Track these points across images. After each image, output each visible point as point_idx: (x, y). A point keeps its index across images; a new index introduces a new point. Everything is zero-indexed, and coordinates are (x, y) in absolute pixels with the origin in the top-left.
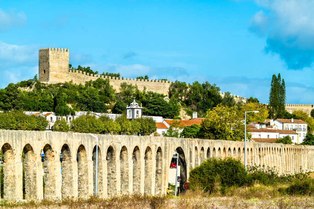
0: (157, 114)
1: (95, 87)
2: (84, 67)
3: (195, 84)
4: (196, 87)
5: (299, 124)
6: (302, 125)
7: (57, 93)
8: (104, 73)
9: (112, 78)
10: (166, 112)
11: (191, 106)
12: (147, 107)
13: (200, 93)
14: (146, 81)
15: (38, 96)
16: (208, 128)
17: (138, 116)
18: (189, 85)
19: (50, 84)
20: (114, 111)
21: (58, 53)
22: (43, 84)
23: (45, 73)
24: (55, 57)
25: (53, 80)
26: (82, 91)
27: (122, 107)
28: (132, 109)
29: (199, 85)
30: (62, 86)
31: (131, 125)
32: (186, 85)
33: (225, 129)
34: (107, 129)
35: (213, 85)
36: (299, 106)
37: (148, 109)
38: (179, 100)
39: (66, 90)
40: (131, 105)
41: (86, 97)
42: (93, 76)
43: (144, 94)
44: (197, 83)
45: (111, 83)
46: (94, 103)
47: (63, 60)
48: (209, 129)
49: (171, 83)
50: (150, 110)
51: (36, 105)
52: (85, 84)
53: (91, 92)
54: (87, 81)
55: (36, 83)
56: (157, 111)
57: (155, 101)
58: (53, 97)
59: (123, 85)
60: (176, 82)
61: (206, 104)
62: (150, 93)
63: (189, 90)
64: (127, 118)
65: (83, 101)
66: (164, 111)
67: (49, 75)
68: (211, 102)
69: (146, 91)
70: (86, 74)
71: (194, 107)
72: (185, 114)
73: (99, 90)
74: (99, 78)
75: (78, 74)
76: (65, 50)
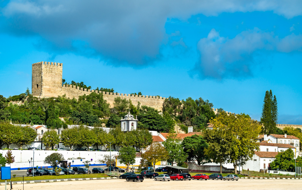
0: (152, 128)
1: (88, 101)
2: (78, 83)
3: (188, 100)
4: (190, 103)
5: (292, 140)
6: (295, 140)
7: (49, 106)
8: (98, 88)
9: (106, 93)
10: (161, 126)
11: (185, 121)
12: (141, 121)
13: (194, 109)
14: (140, 97)
15: (29, 108)
16: (212, 136)
17: (133, 128)
18: (183, 101)
19: (43, 98)
20: (108, 125)
21: (52, 67)
22: (35, 98)
23: (38, 87)
24: (48, 71)
25: (46, 94)
26: (76, 105)
27: (116, 121)
28: (127, 121)
29: (193, 101)
30: (55, 100)
31: (126, 137)
32: (179, 101)
33: (232, 138)
34: (101, 141)
35: (206, 101)
36: (282, 125)
37: (143, 123)
38: (172, 116)
39: (59, 103)
40: (126, 117)
41: (80, 111)
42: (87, 91)
43: (138, 109)
44: (190, 99)
45: (105, 98)
46: (87, 116)
47: (56, 75)
48: (214, 138)
49: (164, 100)
50: (144, 124)
51: (26, 118)
52: (79, 99)
53: (85, 106)
54: (80, 95)
55: (28, 97)
56: (152, 126)
57: (150, 115)
58: (45, 110)
59: (117, 100)
60: (170, 97)
61: (200, 119)
62: (144, 107)
63: (183, 106)
64: (122, 130)
65: (75, 114)
66: (159, 125)
67: (42, 89)
68: (205, 118)
69: (140, 106)
70: (80, 89)
71: (188, 122)
72: (180, 130)
73: (93, 105)
74: (93, 93)
75: (71, 89)
76: (59, 64)
